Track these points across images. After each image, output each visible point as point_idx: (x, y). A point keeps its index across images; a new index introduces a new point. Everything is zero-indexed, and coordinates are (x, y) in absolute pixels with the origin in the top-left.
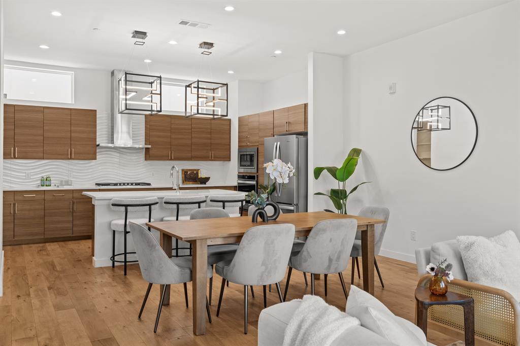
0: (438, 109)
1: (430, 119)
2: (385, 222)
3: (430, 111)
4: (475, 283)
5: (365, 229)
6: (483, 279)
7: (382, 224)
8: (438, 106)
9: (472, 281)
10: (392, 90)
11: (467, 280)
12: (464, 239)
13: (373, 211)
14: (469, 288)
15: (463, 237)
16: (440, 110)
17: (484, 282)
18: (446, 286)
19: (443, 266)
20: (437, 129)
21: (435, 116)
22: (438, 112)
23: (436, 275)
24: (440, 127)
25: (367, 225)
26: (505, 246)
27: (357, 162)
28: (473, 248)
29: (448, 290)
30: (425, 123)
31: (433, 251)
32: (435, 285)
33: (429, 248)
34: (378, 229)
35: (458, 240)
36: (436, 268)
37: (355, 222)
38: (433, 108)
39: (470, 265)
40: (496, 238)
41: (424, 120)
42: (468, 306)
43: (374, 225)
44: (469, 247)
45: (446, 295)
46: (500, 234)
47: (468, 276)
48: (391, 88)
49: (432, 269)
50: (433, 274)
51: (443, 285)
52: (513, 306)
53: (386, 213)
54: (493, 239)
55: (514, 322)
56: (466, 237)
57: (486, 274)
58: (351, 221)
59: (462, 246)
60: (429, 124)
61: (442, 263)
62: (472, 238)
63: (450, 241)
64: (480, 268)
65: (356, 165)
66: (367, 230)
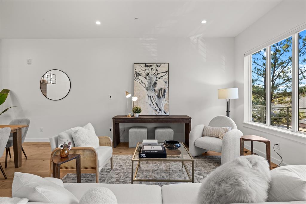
0: (51, 75)
1: (47, 79)
2: (27, 127)
3: (47, 76)
4: (79, 147)
5: (16, 131)
6: (82, 144)
7: (25, 128)
8: (51, 74)
9: (77, 146)
10: (29, 62)
11: (75, 147)
12: (74, 129)
13: (20, 121)
14: (76, 150)
15: (73, 128)
16: (52, 76)
17: (83, 146)
18: (68, 152)
19: (67, 144)
20: (50, 83)
21: (49, 78)
22: (51, 77)
23: (64, 148)
24: (51, 83)
25: (17, 129)
26: (89, 129)
27: (7, 96)
28: (78, 132)
29: (69, 153)
30: (45, 81)
31: (59, 137)
32: (63, 153)
33: (57, 136)
34: (23, 130)
35: (71, 130)
36: (63, 145)
37: (9, 129)
38: (48, 75)
39: (76, 140)
40: (85, 126)
41: (44, 79)
42: (78, 158)
43: (21, 129)
44: (76, 132)
45: (68, 156)
46: (86, 125)
47: (75, 144)
48: (28, 61)
49: (62, 146)
50: (62, 148)
51: (66, 152)
52: (95, 152)
53: (28, 122)
54: (84, 127)
55: (96, 158)
56: (74, 128)
57: (83, 142)
58: (7, 129)
59: (73, 132)
60: (46, 81)
61: (66, 142)
62: (77, 128)
63: (67, 131)
64: (81, 140)
65: (6, 98)
66: (17, 132)
